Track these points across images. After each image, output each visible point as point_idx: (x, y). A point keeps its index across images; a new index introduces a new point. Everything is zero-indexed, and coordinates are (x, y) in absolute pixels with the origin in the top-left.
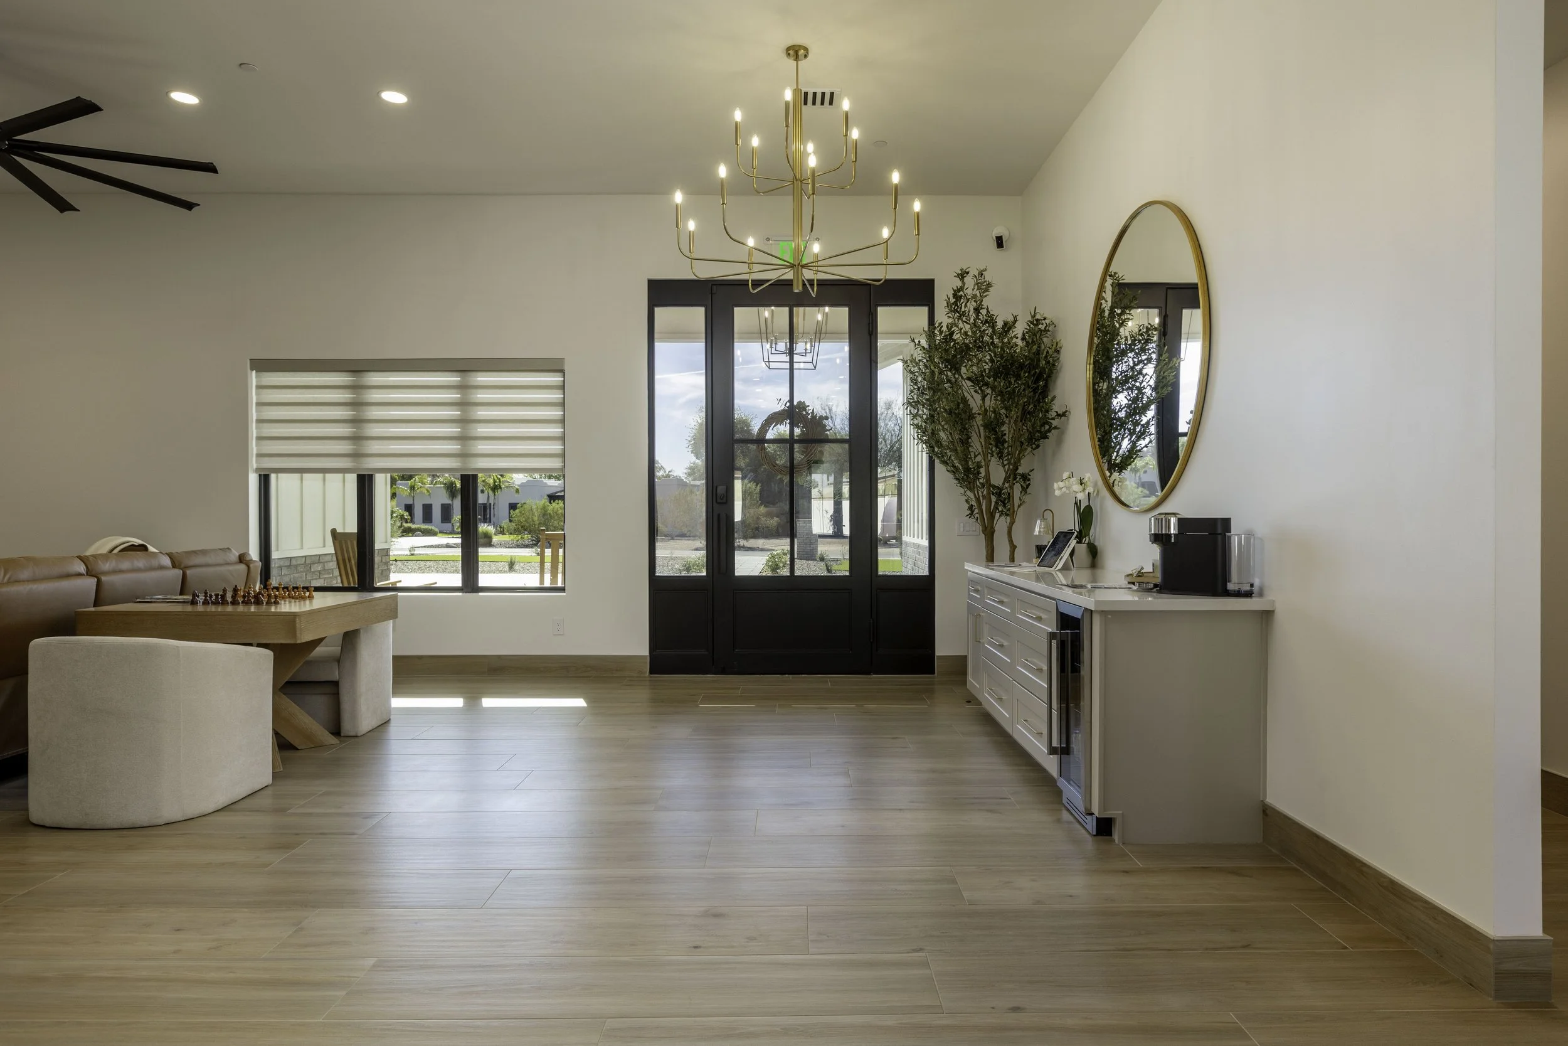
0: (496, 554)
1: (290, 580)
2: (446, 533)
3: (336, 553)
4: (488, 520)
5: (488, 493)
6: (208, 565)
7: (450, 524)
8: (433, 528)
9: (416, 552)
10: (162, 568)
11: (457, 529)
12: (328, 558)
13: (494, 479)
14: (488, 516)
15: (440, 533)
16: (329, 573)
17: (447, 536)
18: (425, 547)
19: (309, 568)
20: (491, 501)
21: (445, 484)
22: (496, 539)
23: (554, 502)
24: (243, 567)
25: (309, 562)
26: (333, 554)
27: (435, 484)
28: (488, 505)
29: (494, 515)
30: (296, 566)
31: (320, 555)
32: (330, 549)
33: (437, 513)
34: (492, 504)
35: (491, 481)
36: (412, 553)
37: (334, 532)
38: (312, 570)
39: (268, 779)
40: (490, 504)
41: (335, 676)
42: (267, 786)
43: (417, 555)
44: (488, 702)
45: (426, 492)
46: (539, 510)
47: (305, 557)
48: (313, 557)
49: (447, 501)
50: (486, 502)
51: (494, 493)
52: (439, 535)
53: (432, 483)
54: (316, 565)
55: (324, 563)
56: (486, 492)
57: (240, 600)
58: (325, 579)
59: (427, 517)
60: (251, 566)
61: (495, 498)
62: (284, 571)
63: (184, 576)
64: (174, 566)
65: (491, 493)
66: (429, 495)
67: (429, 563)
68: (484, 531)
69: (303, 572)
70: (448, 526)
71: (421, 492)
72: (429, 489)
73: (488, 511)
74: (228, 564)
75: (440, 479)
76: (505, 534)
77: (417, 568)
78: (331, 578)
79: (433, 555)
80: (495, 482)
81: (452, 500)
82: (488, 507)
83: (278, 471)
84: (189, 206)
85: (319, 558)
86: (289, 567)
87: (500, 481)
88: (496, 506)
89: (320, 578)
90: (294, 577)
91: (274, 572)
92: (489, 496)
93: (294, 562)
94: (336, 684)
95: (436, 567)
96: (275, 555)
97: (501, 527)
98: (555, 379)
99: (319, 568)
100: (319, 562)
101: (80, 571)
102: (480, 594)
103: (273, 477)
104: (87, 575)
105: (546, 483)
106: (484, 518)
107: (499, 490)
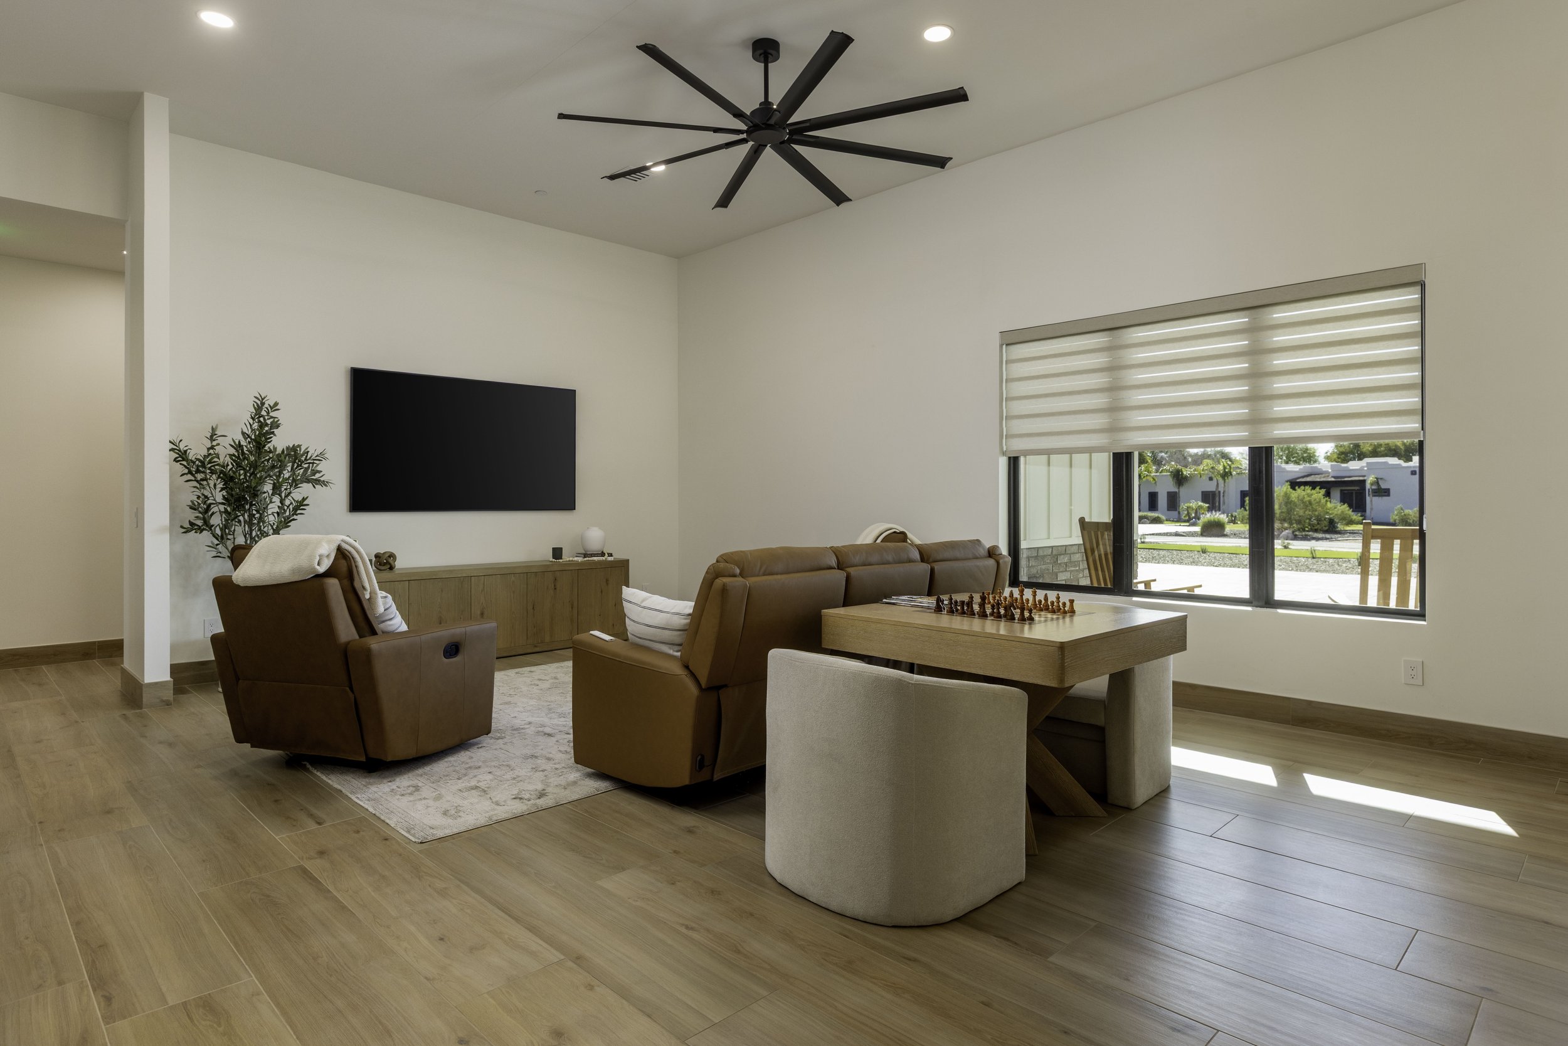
0: (1231, 545)
1: (1037, 572)
2: (1173, 521)
3: (1084, 544)
4: (1217, 508)
5: (1217, 481)
6: (956, 559)
7: (1176, 513)
8: (1160, 516)
9: (1146, 540)
10: (910, 561)
11: (1185, 517)
12: (1075, 549)
13: (1224, 466)
14: (1217, 504)
15: (1167, 520)
16: (1075, 566)
17: (1174, 524)
18: (1153, 534)
19: (1055, 560)
20: (1221, 489)
21: (1172, 472)
22: (1229, 528)
23: (1299, 488)
24: (991, 562)
25: (1056, 553)
26: (1081, 544)
27: (1161, 472)
28: (1217, 492)
29: (1224, 503)
30: (1044, 557)
31: (1066, 546)
32: (1077, 539)
33: (1162, 501)
34: (1222, 492)
35: (1221, 468)
36: (1143, 540)
37: (1082, 521)
38: (1059, 562)
39: (1020, 873)
40: (1219, 492)
41: (1100, 720)
42: (1019, 883)
43: (1147, 543)
44: (1319, 785)
45: (1152, 480)
46: (1281, 498)
47: (1052, 547)
48: (1059, 548)
49: (1174, 489)
50: (1214, 490)
51: (1224, 480)
52: (1165, 522)
53: (1157, 471)
54: (1063, 556)
55: (1070, 554)
56: (1215, 479)
57: (988, 611)
58: (1071, 571)
59: (1153, 504)
60: (1001, 561)
61: (1225, 485)
62: (1032, 563)
63: (932, 570)
64: (923, 560)
65: (1221, 480)
66: (1155, 483)
67: (1162, 553)
68: (1216, 520)
69: (1050, 563)
70: (1174, 514)
71: (1147, 480)
72: (1155, 478)
73: (1217, 499)
74: (977, 558)
75: (1167, 467)
76: (1237, 523)
77: (1151, 557)
78: (1077, 570)
79: (1165, 544)
80: (1225, 468)
81: (1179, 488)
82: (1217, 495)
83: (1027, 453)
84: (940, 162)
85: (1065, 550)
86: (1036, 557)
87: (1230, 467)
88: (1226, 495)
89: (1066, 571)
90: (1041, 568)
91: (1023, 563)
92: (1218, 484)
93: (1041, 553)
94: (1101, 730)
95: (1170, 556)
96: (1024, 545)
97: (1232, 516)
98: (1410, 296)
99: (1066, 560)
100: (1065, 554)
101: (831, 565)
102: (1280, 611)
103: (1022, 459)
104: (838, 569)
105: (1284, 468)
106: (1213, 505)
107: (1230, 477)
